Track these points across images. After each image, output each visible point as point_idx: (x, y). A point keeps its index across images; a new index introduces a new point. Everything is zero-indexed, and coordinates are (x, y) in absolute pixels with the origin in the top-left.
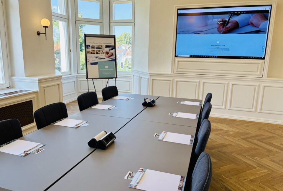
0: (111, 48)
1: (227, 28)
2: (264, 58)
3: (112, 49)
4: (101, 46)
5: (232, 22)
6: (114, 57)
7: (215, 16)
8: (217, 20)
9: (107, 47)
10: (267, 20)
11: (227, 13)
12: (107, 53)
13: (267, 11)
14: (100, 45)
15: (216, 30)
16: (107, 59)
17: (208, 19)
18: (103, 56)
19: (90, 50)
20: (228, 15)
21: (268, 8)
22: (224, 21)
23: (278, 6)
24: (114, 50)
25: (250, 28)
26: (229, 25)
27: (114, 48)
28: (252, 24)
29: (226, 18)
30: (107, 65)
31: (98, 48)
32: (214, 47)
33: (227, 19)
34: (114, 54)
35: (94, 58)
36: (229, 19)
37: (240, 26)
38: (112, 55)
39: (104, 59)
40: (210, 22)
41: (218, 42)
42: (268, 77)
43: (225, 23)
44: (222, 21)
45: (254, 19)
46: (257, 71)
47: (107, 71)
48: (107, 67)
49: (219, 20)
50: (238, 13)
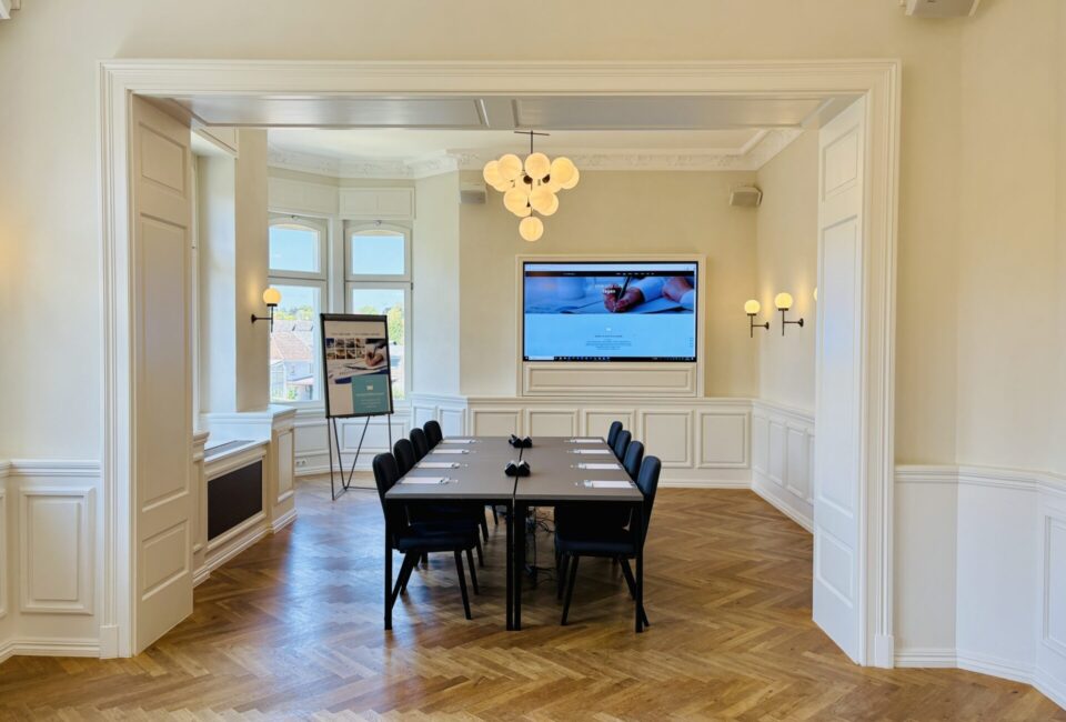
0: (378, 344)
1: (623, 302)
2: (695, 360)
3: (381, 347)
4: (358, 340)
5: (631, 291)
6: (385, 363)
7: (599, 279)
8: (602, 287)
9: (370, 341)
10: (693, 287)
11: (621, 274)
12: (371, 356)
13: (691, 273)
14: (356, 337)
15: (603, 305)
16: (372, 369)
17: (587, 285)
18: (362, 363)
19: (333, 350)
20: (622, 278)
21: (691, 268)
22: (618, 290)
23: (709, 262)
24: (385, 348)
25: (664, 304)
26: (626, 297)
27: (384, 343)
28: (668, 296)
29: (620, 282)
30: (370, 384)
31: (352, 345)
32: (602, 339)
33: (622, 286)
34: (385, 357)
35: (343, 369)
36: (626, 286)
37: (647, 299)
38: (382, 360)
39: (364, 369)
40: (589, 289)
41: (609, 329)
42: (706, 395)
43: (618, 293)
44: (613, 289)
45: (670, 286)
46: (686, 385)
47: (372, 397)
48: (370, 388)
49: (607, 286)
50: (640, 275)
